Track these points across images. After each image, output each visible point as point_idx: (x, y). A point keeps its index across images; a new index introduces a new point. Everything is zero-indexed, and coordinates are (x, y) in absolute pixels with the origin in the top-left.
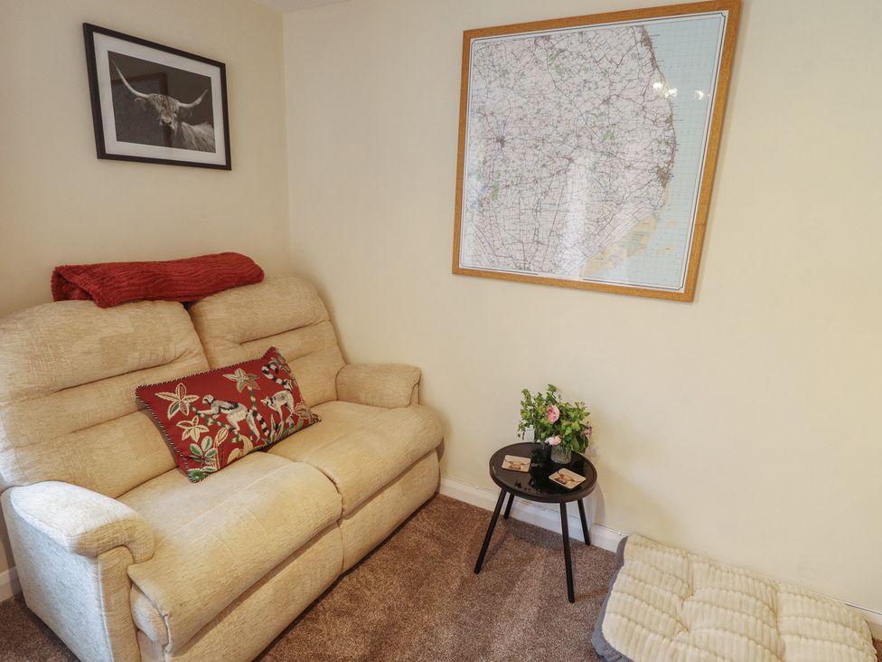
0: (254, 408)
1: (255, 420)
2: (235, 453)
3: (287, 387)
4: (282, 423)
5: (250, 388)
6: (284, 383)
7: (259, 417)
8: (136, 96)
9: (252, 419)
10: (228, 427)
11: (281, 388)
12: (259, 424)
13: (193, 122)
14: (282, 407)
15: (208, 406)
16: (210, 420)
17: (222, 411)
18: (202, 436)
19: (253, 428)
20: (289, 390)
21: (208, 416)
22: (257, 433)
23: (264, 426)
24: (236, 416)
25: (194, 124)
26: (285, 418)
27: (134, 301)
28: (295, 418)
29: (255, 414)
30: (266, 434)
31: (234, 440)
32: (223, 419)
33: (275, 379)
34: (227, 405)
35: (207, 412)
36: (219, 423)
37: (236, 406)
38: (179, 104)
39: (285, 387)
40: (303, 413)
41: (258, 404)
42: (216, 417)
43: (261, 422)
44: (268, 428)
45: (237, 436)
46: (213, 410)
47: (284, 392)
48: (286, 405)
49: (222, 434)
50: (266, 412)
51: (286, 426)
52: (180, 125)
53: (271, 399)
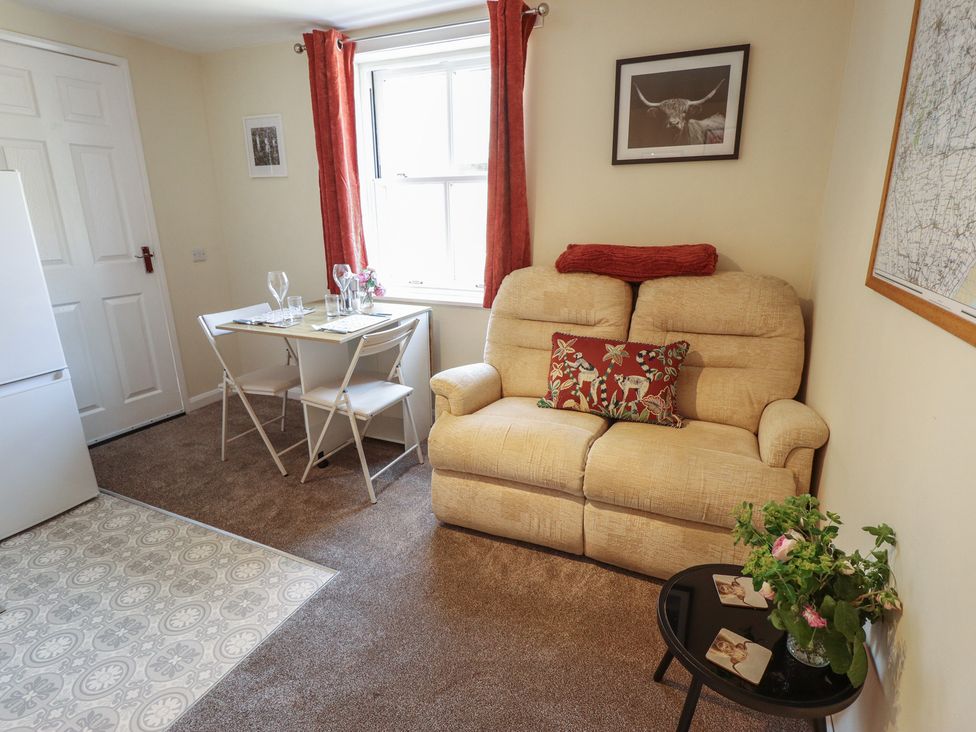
0: (605, 378)
1: (599, 388)
2: (570, 403)
3: (651, 376)
4: (623, 403)
5: (613, 361)
6: (649, 371)
7: (604, 387)
8: (649, 107)
9: (597, 385)
10: (575, 380)
11: (643, 374)
12: (600, 392)
13: (700, 117)
14: (630, 390)
15: (574, 360)
16: (568, 370)
17: (580, 368)
18: (558, 378)
19: (594, 392)
20: (649, 378)
21: (570, 367)
22: (596, 399)
23: (604, 396)
24: (585, 376)
25: (701, 119)
26: (628, 400)
27: (584, 272)
28: (640, 407)
29: (601, 382)
30: (605, 403)
31: (573, 393)
32: (576, 373)
33: (642, 364)
34: (586, 365)
35: (571, 364)
36: (571, 375)
37: (592, 369)
38: (690, 103)
39: (647, 375)
40: (653, 407)
41: (611, 376)
42: (573, 369)
43: (603, 391)
44: (608, 399)
45: (577, 391)
46: (575, 365)
47: (642, 378)
48: (636, 390)
49: (568, 384)
50: (612, 386)
51: (628, 408)
52: (687, 123)
53: (624, 378)
